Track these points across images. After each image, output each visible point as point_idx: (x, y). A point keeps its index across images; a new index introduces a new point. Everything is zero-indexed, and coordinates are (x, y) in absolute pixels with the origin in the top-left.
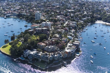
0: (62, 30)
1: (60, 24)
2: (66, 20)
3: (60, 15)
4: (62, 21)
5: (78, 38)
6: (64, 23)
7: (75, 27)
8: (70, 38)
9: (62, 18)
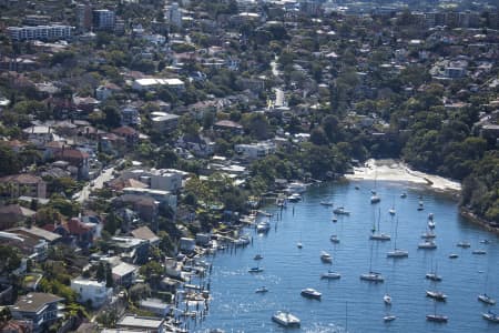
0: (35, 230)
1: (43, 187)
2: (101, 158)
3: (58, 118)
4: (64, 168)
5: (167, 299)
6: (83, 179)
7: (164, 210)
8: (93, 295)
9: (70, 142)
